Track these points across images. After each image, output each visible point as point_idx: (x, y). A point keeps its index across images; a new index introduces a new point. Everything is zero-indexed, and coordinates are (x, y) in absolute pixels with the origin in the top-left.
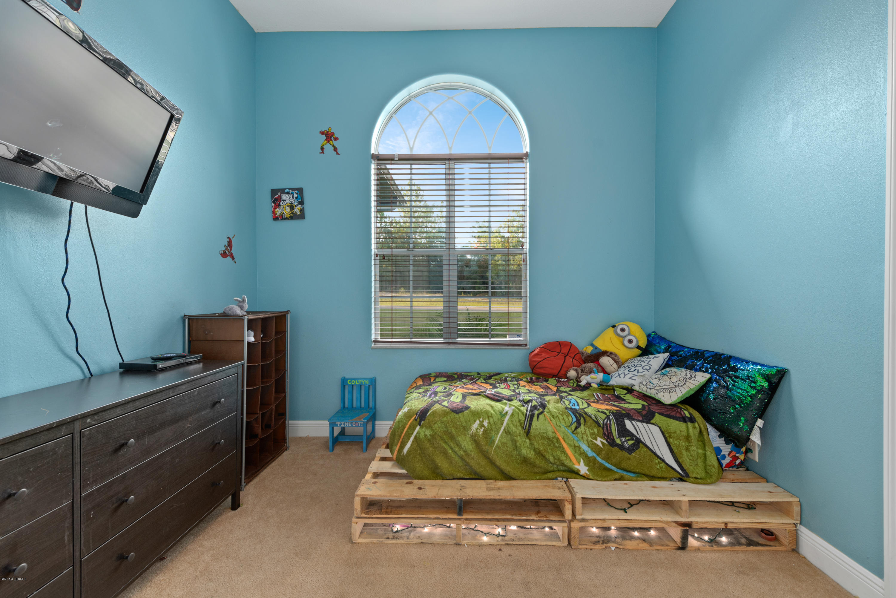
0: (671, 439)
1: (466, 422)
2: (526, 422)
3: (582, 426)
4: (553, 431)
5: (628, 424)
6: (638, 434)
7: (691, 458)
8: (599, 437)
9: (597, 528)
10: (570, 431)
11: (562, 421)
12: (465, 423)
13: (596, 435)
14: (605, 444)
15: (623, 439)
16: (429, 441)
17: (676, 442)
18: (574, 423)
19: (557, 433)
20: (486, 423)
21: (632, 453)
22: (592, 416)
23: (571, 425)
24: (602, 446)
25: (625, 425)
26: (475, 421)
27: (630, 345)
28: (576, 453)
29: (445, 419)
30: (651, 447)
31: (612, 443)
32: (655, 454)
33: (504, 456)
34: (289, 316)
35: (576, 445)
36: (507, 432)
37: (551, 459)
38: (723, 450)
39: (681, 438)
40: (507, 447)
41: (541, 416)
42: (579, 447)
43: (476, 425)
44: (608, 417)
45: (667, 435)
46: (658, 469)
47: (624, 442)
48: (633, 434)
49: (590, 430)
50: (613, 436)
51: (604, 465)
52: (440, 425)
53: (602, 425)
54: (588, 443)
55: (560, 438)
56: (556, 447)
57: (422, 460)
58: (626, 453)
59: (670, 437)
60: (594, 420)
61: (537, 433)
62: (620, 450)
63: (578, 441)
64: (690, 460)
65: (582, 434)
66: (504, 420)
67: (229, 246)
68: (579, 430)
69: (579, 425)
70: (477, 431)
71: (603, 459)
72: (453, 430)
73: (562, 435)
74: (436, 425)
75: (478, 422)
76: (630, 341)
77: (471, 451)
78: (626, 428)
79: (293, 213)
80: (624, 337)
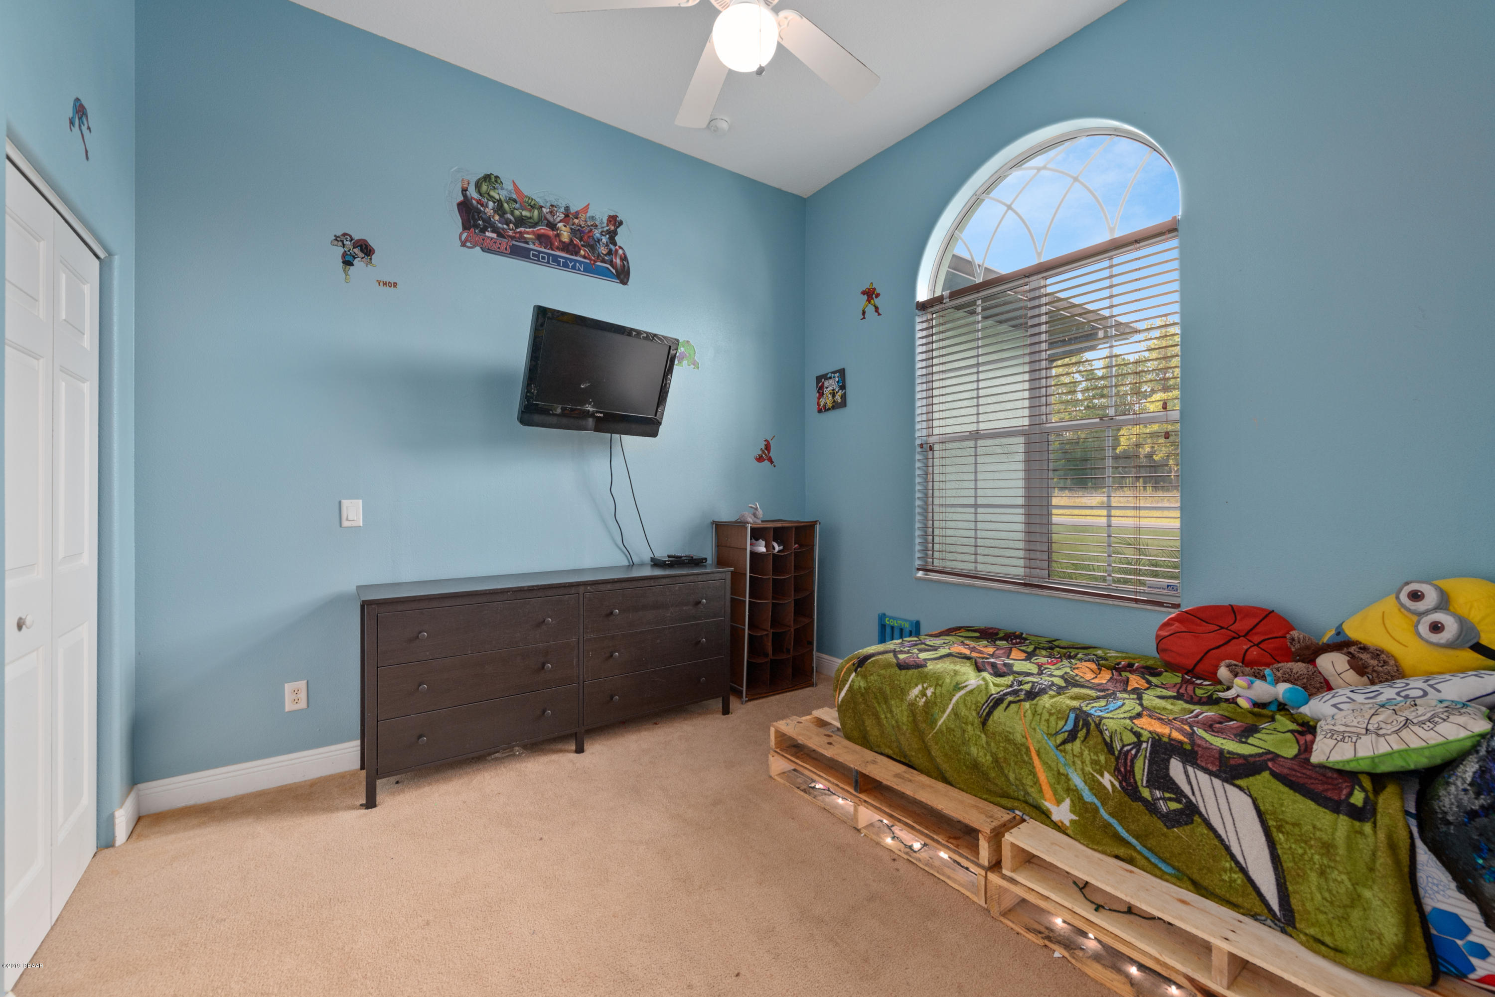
0: (1281, 835)
1: (905, 683)
2: (984, 707)
3: (1078, 743)
4: (1023, 734)
5: (1176, 769)
6: (1193, 793)
7: (1327, 895)
8: (1109, 772)
9: (1064, 922)
10: (1051, 743)
11: (1043, 723)
12: (903, 684)
13: (1101, 767)
14: (1117, 788)
15: (1158, 794)
16: (862, 695)
17: (1293, 846)
18: (1064, 732)
19: (1029, 739)
20: (929, 693)
21: (1173, 827)
22: (1107, 732)
23: (1057, 733)
24: (1111, 790)
25: (1167, 769)
26: (916, 685)
27: (1435, 638)
28: (1059, 783)
29: (883, 672)
30: (1221, 831)
31: (1130, 789)
32: (1227, 848)
33: (947, 747)
34: (817, 527)
35: (1062, 771)
36: (956, 713)
37: (1012, 776)
38: (1475, 931)
39: (1312, 842)
40: (954, 736)
41: (1013, 706)
42: (1068, 779)
43: (916, 691)
44: (1138, 745)
45: (1271, 823)
46: (1223, 880)
47: (1158, 799)
48: (1182, 791)
49: (1092, 754)
50: (1135, 780)
51: (1115, 828)
52: (876, 678)
53: (1116, 753)
54: (1085, 776)
55: (1032, 748)
56: (1024, 762)
57: (854, 717)
58: (1160, 822)
59: (1279, 829)
60: (1104, 739)
61: (1000, 729)
62: (1147, 812)
63: (1065, 765)
64: (1324, 899)
65: (1074, 755)
66: (954, 695)
67: (766, 449)
68: (1068, 747)
69: (1072, 736)
70: (916, 700)
71: (1110, 814)
72: (888, 688)
73: (1037, 746)
74: (872, 677)
75: (920, 687)
76: (1436, 628)
77: (903, 724)
78: (1168, 775)
79: (834, 401)
80: (1421, 614)
